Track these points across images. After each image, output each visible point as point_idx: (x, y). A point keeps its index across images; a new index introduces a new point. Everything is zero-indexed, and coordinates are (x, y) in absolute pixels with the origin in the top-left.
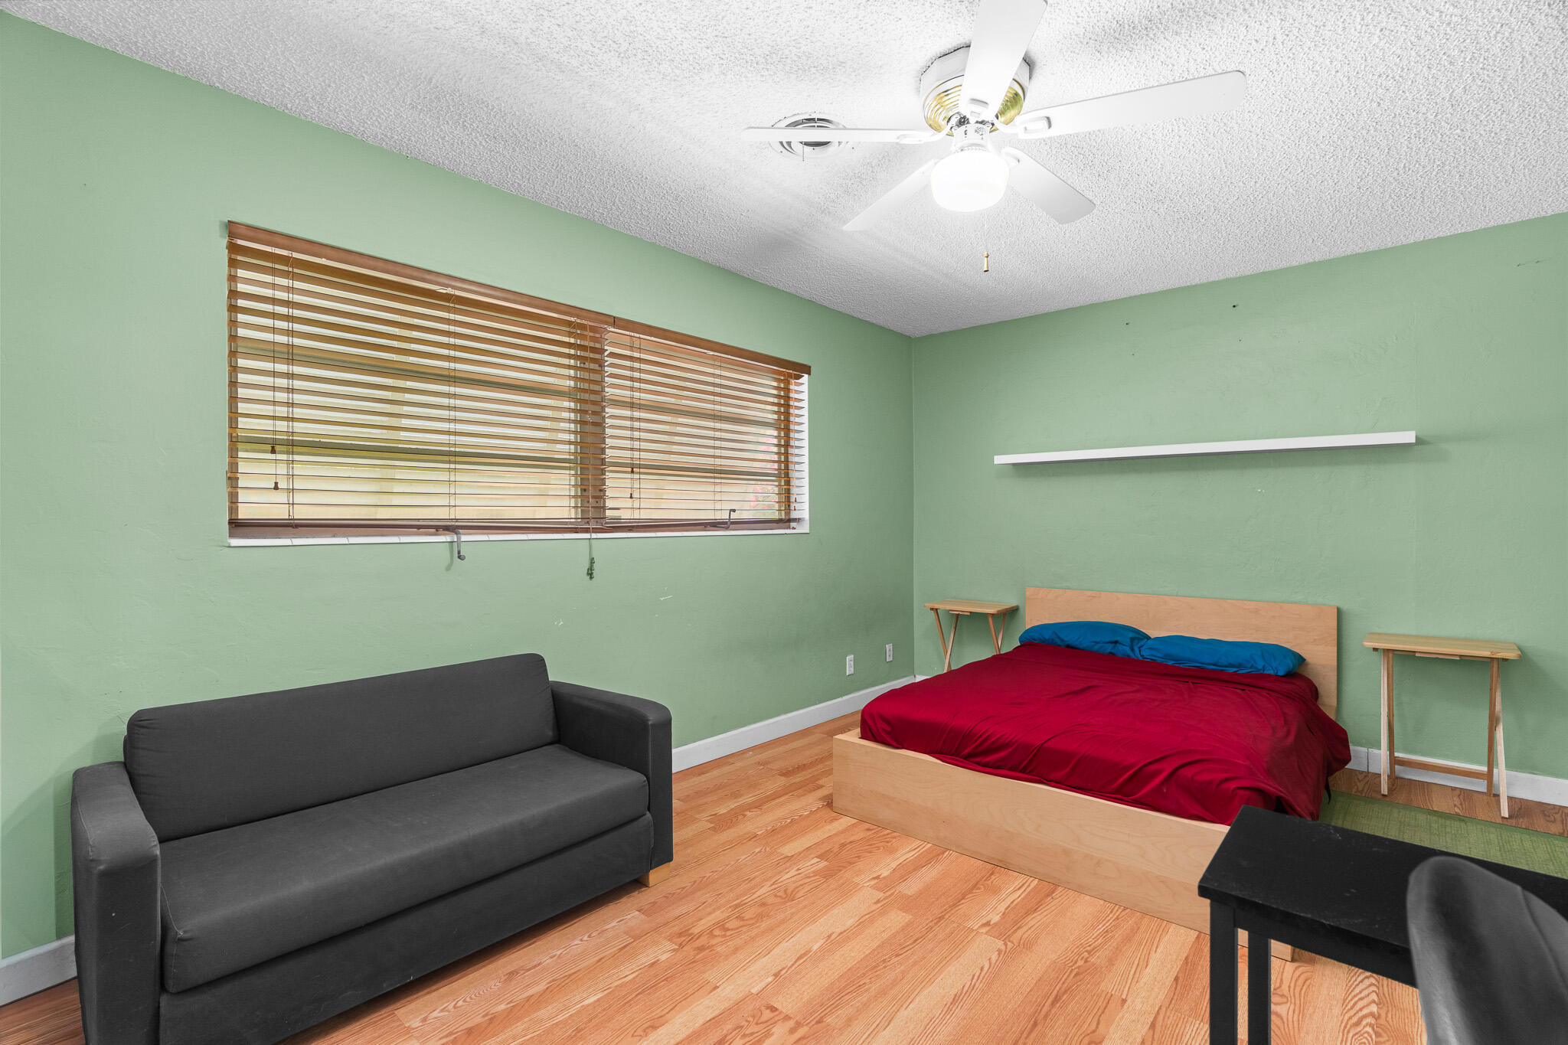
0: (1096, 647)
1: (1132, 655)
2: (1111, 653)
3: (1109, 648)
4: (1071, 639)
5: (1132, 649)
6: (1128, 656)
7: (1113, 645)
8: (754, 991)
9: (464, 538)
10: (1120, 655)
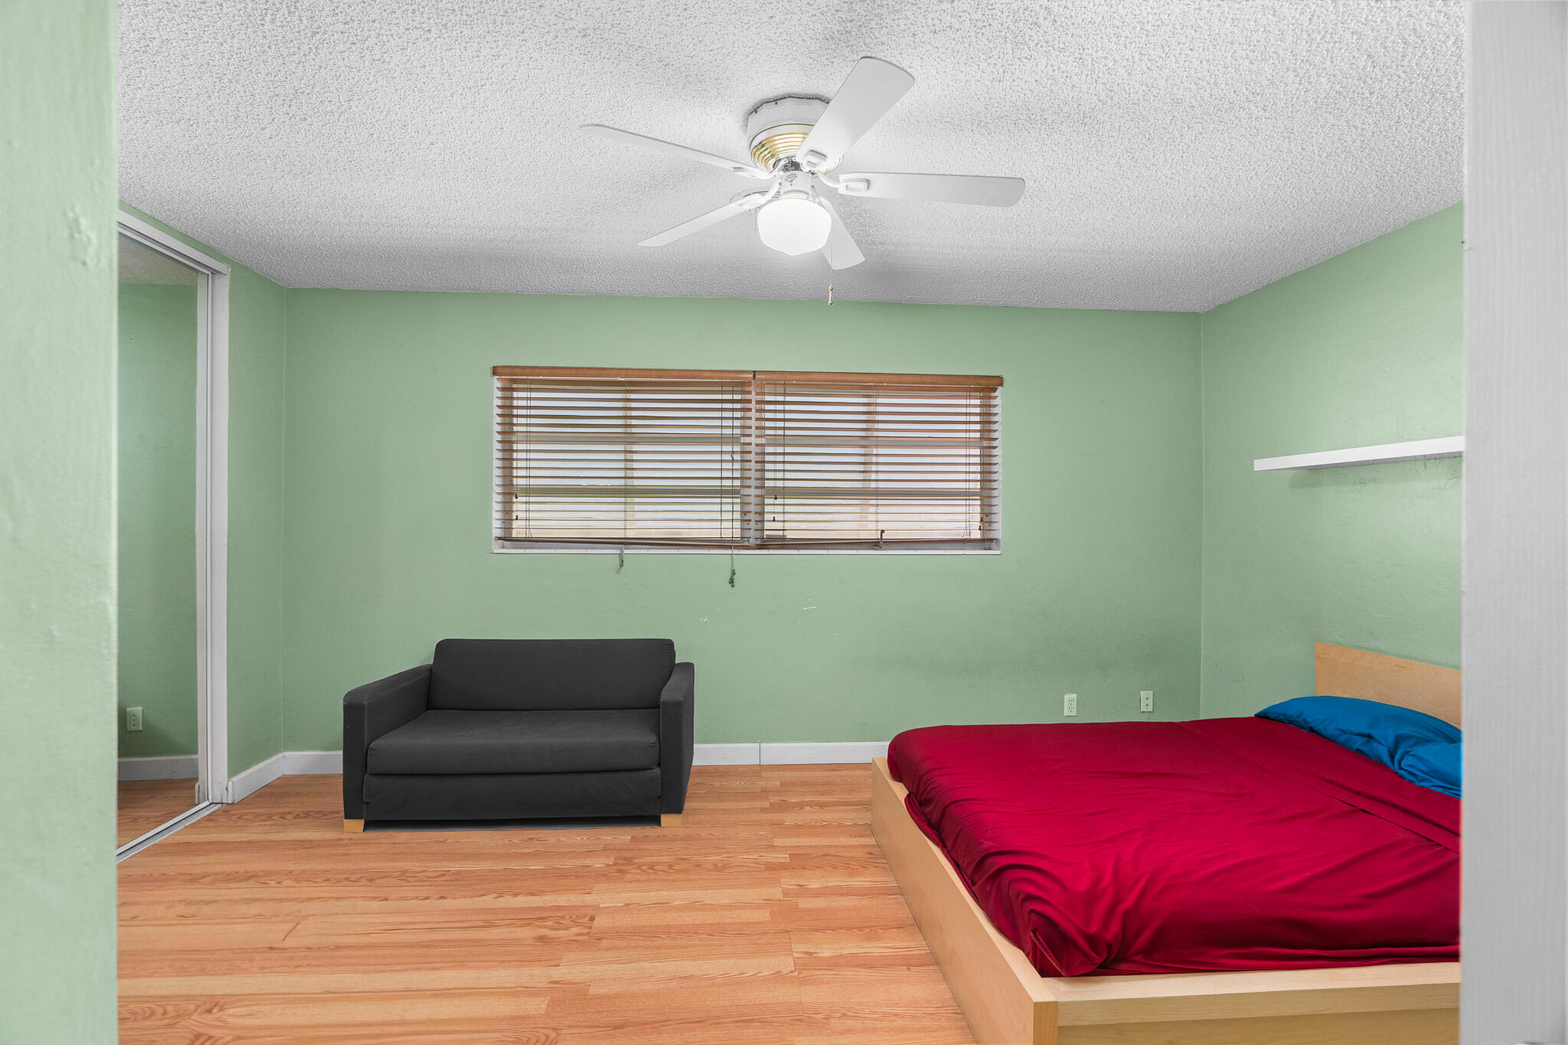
0: (1343, 738)
1: (1390, 764)
2: (1358, 749)
3: (1358, 743)
4: (1314, 718)
5: (1392, 756)
6: (1382, 761)
7: (1365, 739)
8: (601, 906)
9: (626, 551)
10: (1374, 758)
